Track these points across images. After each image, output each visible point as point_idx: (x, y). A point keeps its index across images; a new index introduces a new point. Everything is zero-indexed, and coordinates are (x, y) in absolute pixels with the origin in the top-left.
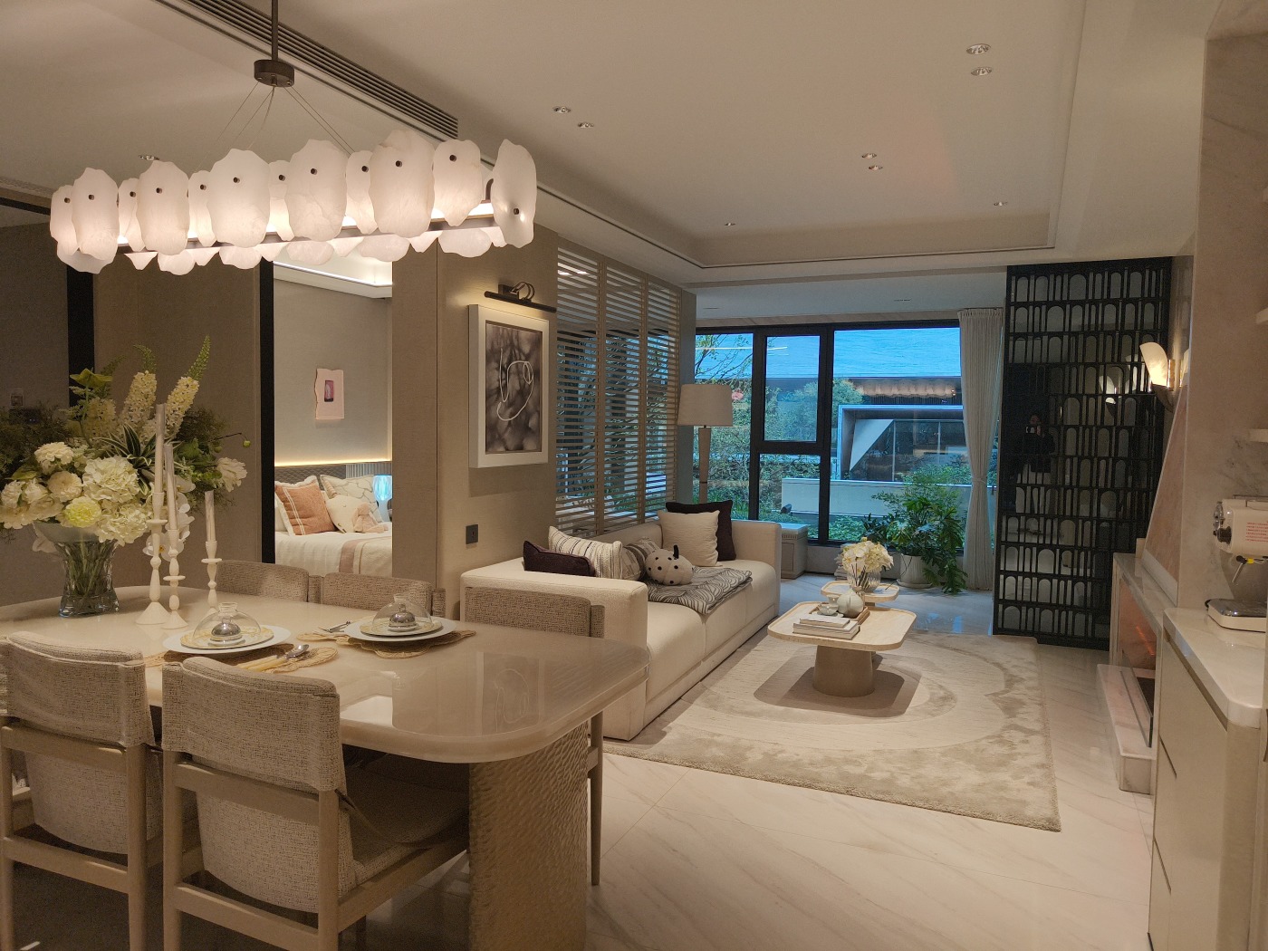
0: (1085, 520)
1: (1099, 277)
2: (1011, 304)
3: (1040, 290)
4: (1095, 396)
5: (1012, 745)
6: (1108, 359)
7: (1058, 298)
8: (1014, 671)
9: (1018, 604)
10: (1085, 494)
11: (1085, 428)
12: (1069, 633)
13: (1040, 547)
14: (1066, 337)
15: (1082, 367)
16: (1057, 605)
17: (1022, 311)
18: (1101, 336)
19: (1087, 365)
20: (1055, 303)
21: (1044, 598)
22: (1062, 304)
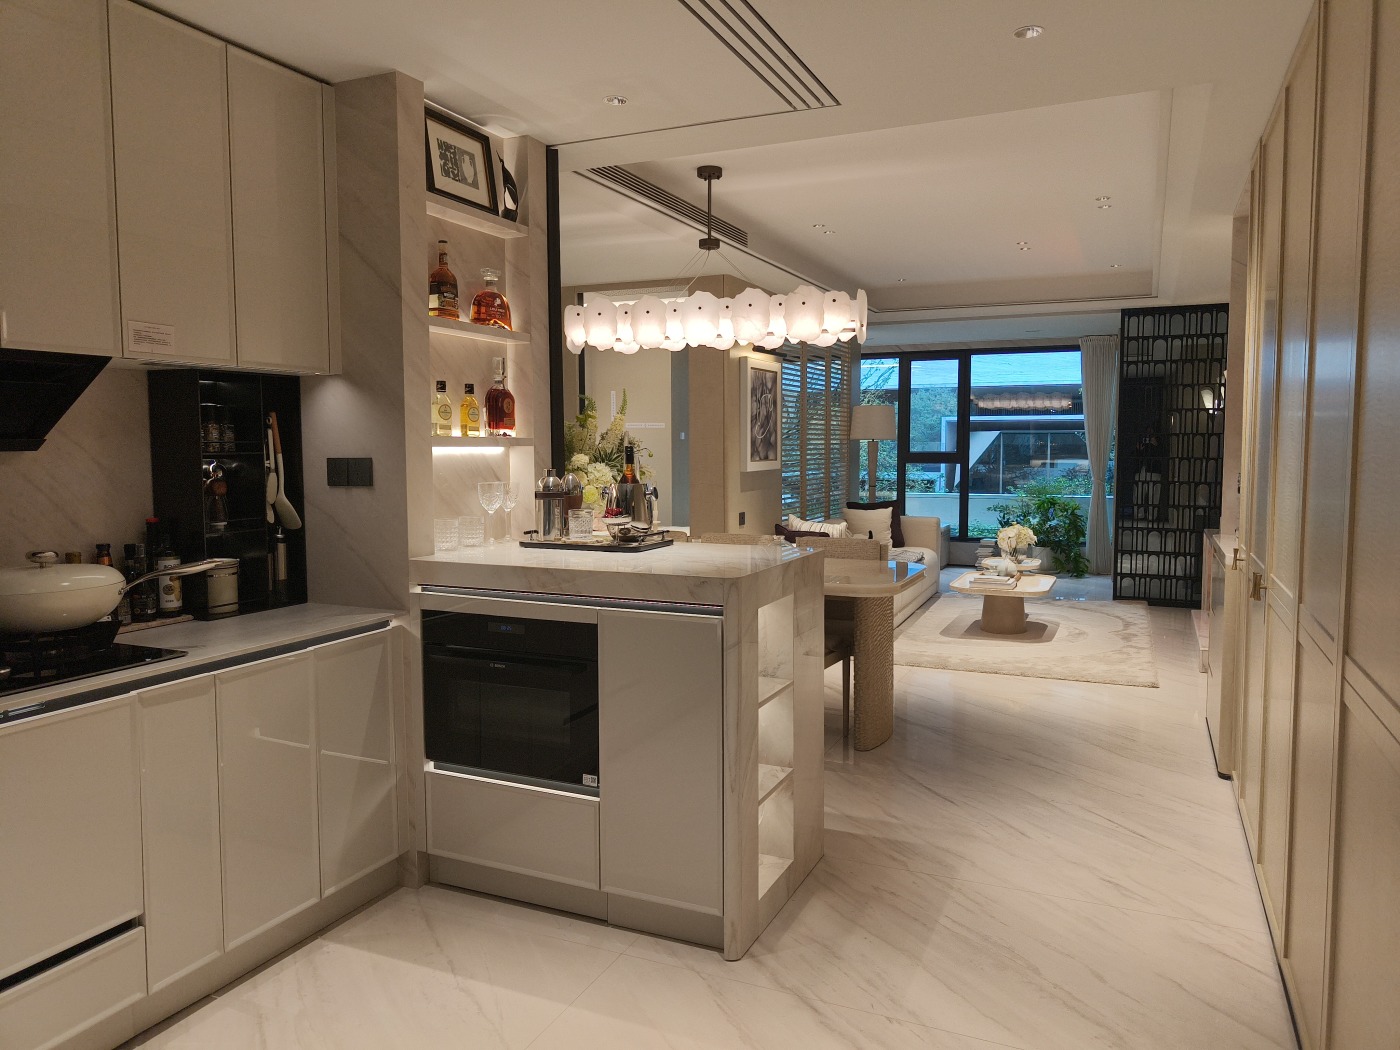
0: (1184, 507)
1: (1194, 315)
2: (1124, 338)
3: (1148, 326)
4: (1192, 410)
5: (1128, 654)
6: (1201, 381)
7: (1161, 334)
8: (1129, 620)
9: (1132, 575)
10: (1185, 487)
11: (1184, 435)
12: (1173, 597)
13: (1149, 531)
14: (1168, 364)
15: (1181, 388)
16: (1164, 576)
17: (1133, 344)
18: (1196, 362)
19: (1185, 386)
20: (1159, 337)
21: (1153, 570)
22: (1165, 338)
